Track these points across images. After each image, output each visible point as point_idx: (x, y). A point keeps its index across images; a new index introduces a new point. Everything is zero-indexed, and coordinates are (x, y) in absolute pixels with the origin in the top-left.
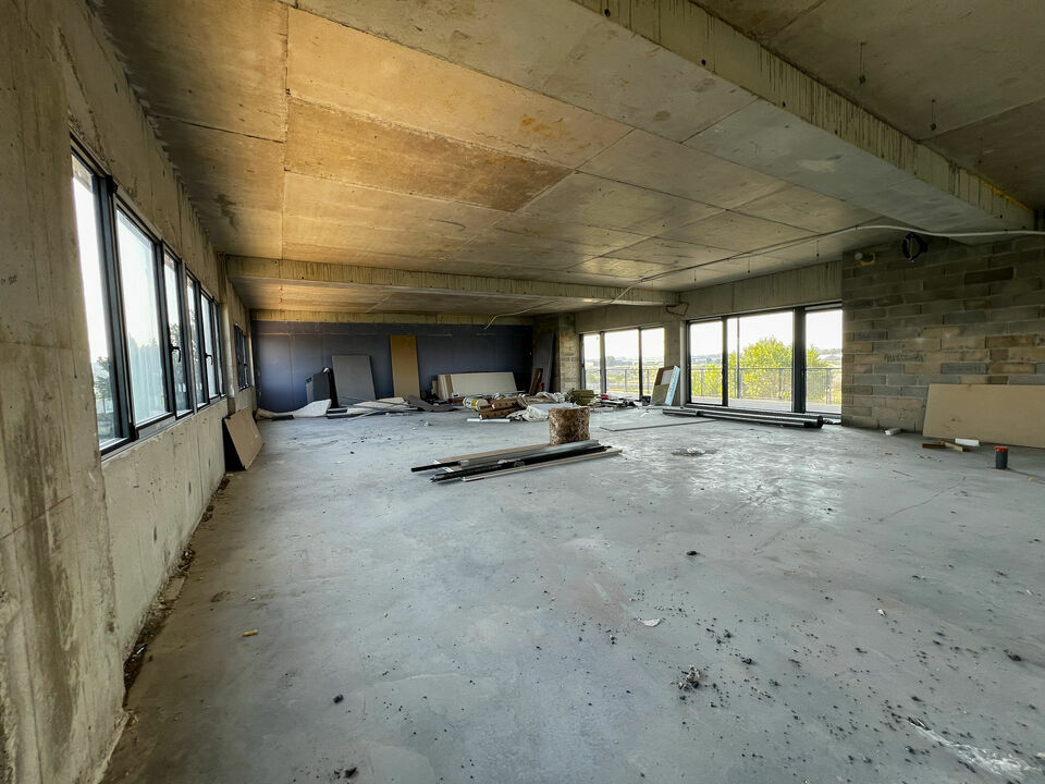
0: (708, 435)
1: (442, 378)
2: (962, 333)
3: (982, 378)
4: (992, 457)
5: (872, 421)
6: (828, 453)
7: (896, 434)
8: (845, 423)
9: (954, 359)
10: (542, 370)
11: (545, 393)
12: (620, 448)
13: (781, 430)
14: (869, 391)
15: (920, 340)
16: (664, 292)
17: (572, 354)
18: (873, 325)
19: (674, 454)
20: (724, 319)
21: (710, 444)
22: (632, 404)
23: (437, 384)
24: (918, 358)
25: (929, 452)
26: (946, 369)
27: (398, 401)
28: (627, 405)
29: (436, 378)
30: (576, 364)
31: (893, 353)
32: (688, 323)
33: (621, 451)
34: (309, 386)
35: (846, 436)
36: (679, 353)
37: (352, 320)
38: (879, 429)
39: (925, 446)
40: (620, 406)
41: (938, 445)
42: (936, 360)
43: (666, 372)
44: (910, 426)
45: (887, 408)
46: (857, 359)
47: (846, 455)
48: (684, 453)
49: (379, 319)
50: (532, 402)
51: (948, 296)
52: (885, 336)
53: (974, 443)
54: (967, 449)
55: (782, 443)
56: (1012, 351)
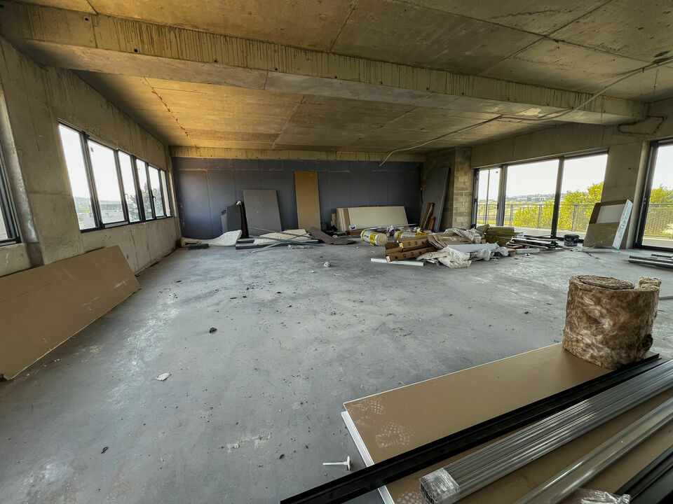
1: (341, 211)
10: (434, 204)
11: (455, 231)
17: (466, 189)
23: (336, 217)
27: (300, 234)
29: (335, 211)
30: (469, 199)
32: (654, 145)
34: (224, 218)
37: (260, 157)
43: (605, 208)
49: (284, 156)
50: (445, 241)
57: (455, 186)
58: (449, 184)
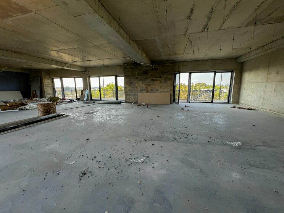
0: (96, 108)
2: (142, 83)
3: (145, 92)
4: (146, 106)
5: (130, 101)
6: (122, 109)
7: (134, 104)
8: (126, 102)
9: (141, 88)
10: (36, 90)
11: (37, 99)
12: (68, 114)
13: (113, 105)
14: (129, 95)
15: (137, 84)
16: (81, 67)
17: (49, 85)
18: (129, 80)
19: (86, 114)
20: (99, 77)
21: (96, 110)
22: (74, 101)
24: (137, 88)
25: (138, 106)
26: (141, 90)
28: (71, 101)
30: (51, 88)
31: (133, 87)
32: (89, 77)
33: (68, 115)
35: (126, 105)
36: (87, 86)
38: (131, 103)
39: (138, 105)
40: (69, 101)
41: (139, 105)
42: (139, 88)
43: (84, 91)
44: (136, 102)
45: (132, 98)
46: (127, 88)
47: (125, 109)
48: (89, 113)
50: (30, 102)
51: (140, 76)
52: (131, 83)
53: (144, 104)
54: (143, 105)
55: (113, 108)
56: (149, 87)
57: (44, 84)
58: (41, 83)
